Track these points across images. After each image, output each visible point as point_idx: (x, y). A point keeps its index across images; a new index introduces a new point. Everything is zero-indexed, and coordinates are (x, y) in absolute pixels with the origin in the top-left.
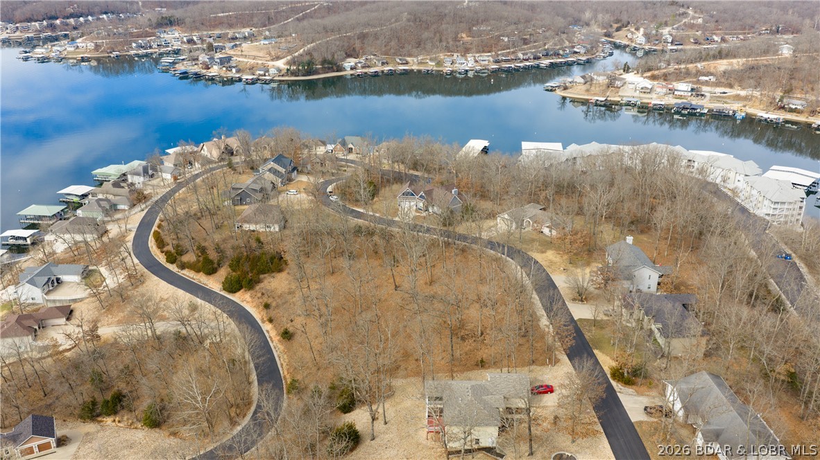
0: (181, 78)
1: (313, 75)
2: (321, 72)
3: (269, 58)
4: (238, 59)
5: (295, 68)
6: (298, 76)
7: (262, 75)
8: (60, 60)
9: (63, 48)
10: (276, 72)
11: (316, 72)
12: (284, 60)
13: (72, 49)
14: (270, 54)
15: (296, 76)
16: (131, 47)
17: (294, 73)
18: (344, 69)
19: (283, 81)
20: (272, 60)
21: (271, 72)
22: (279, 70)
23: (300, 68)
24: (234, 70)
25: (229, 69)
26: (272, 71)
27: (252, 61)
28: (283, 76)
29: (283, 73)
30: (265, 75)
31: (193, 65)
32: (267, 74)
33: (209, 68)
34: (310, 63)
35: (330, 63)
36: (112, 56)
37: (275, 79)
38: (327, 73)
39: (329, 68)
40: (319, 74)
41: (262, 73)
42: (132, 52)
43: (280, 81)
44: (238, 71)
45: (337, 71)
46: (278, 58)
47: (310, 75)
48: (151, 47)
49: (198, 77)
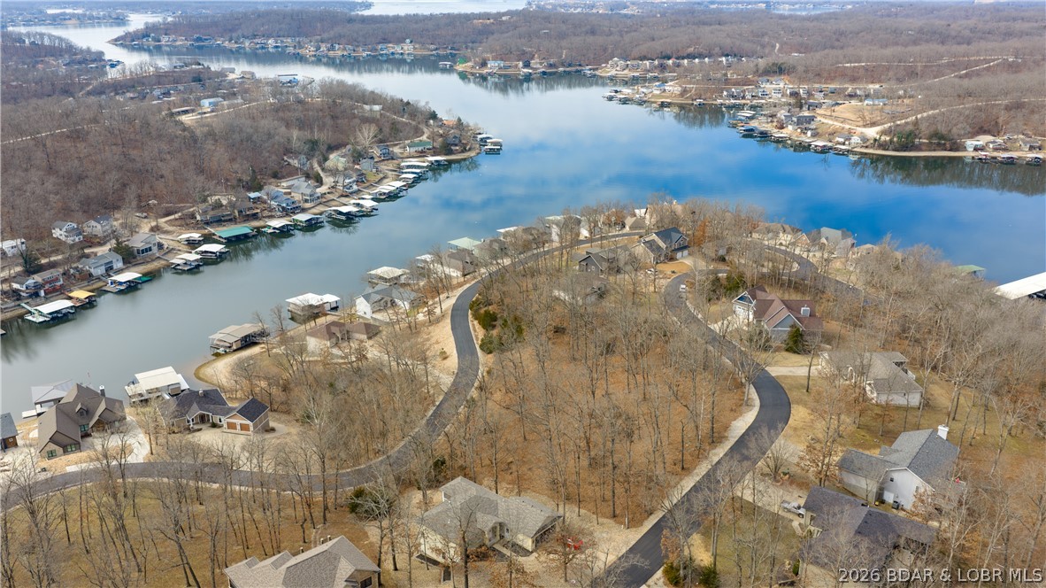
0: (745, 136)
1: (910, 151)
2: (924, 148)
3: (861, 123)
4: (824, 120)
5: (888, 139)
6: (887, 150)
7: (839, 144)
8: (641, 103)
9: (650, 90)
10: (859, 141)
11: (918, 148)
12: (879, 128)
13: (658, 92)
14: (863, 118)
15: (884, 149)
16: (721, 96)
17: (883, 146)
18: (965, 149)
19: (866, 154)
20: (865, 126)
21: (852, 141)
22: (865, 139)
23: (895, 139)
24: (809, 133)
25: (804, 131)
26: (855, 139)
27: (838, 124)
28: (867, 147)
29: (868, 143)
30: (844, 144)
31: (768, 123)
32: (847, 143)
33: (783, 128)
34: (911, 135)
35: (942, 137)
36: (695, 103)
37: (855, 149)
38: (935, 150)
39: (939, 144)
40: (921, 150)
41: (842, 140)
42: (719, 101)
43: (861, 153)
44: (813, 136)
45: (951, 150)
46: (873, 124)
47: (905, 151)
48: (743, 98)
49: (764, 136)
